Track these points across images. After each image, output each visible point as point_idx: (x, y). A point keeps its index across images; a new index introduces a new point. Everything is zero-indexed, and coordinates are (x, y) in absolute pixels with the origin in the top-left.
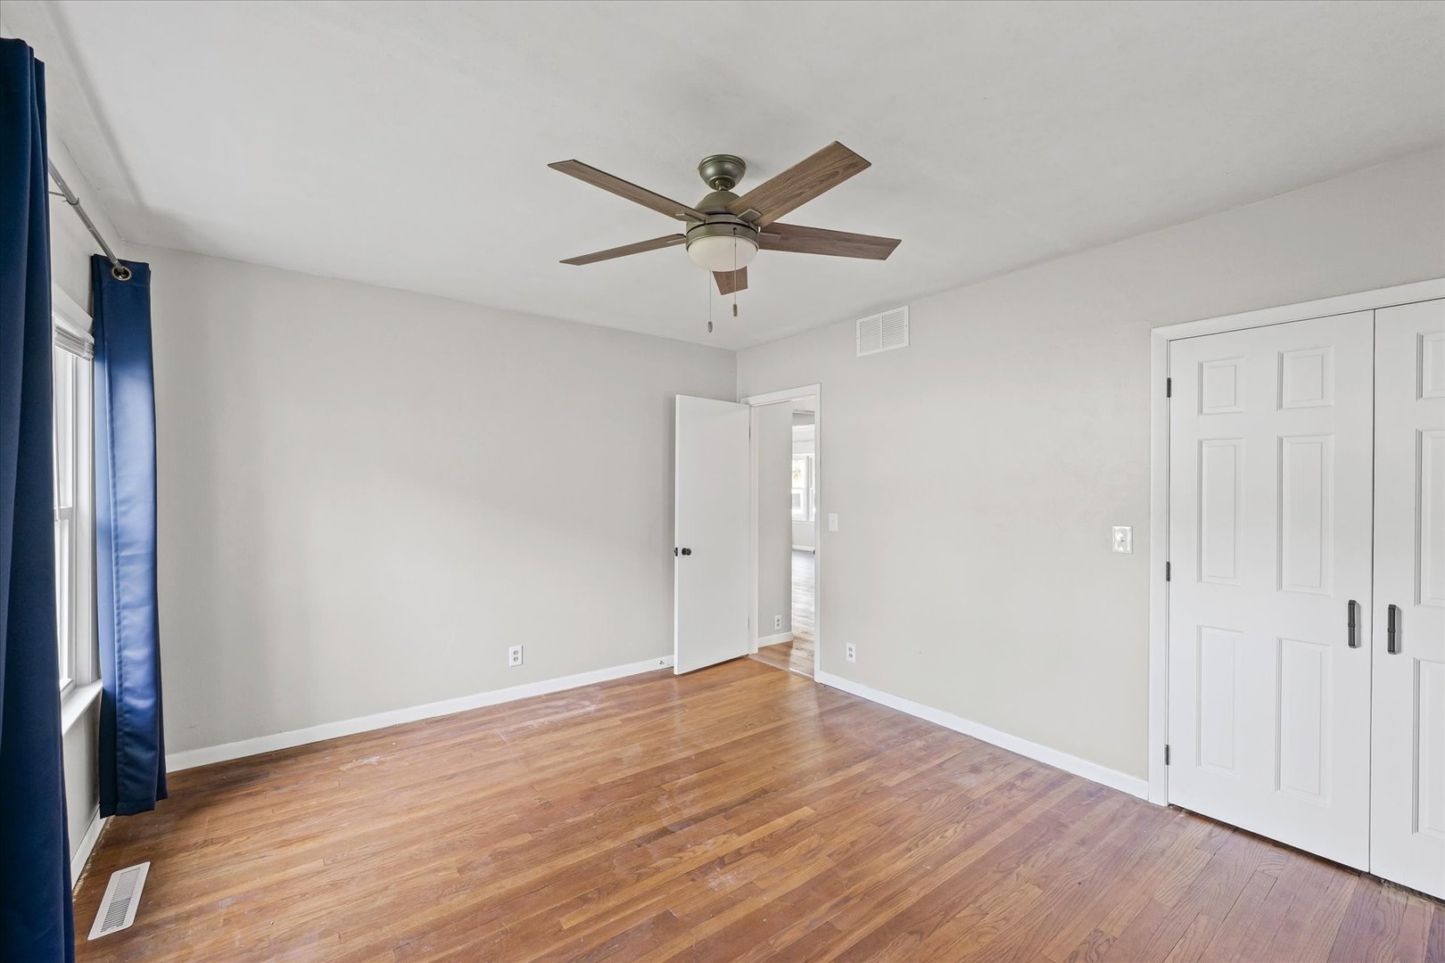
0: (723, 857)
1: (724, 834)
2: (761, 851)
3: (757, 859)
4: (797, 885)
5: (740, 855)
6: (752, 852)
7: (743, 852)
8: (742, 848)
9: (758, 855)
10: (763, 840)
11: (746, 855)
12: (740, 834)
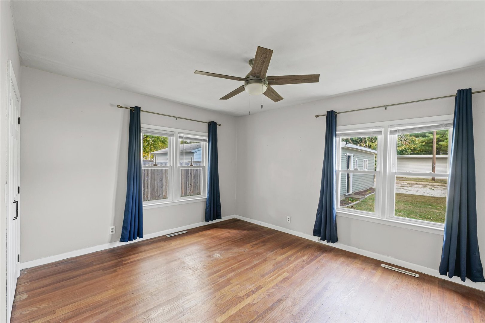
0: (253, 294)
1: (255, 304)
2: (240, 297)
3: (241, 294)
4: (228, 286)
5: (247, 295)
6: (243, 296)
7: (247, 296)
8: (247, 298)
9: (241, 296)
10: (240, 302)
11: (245, 295)
12: (249, 304)
